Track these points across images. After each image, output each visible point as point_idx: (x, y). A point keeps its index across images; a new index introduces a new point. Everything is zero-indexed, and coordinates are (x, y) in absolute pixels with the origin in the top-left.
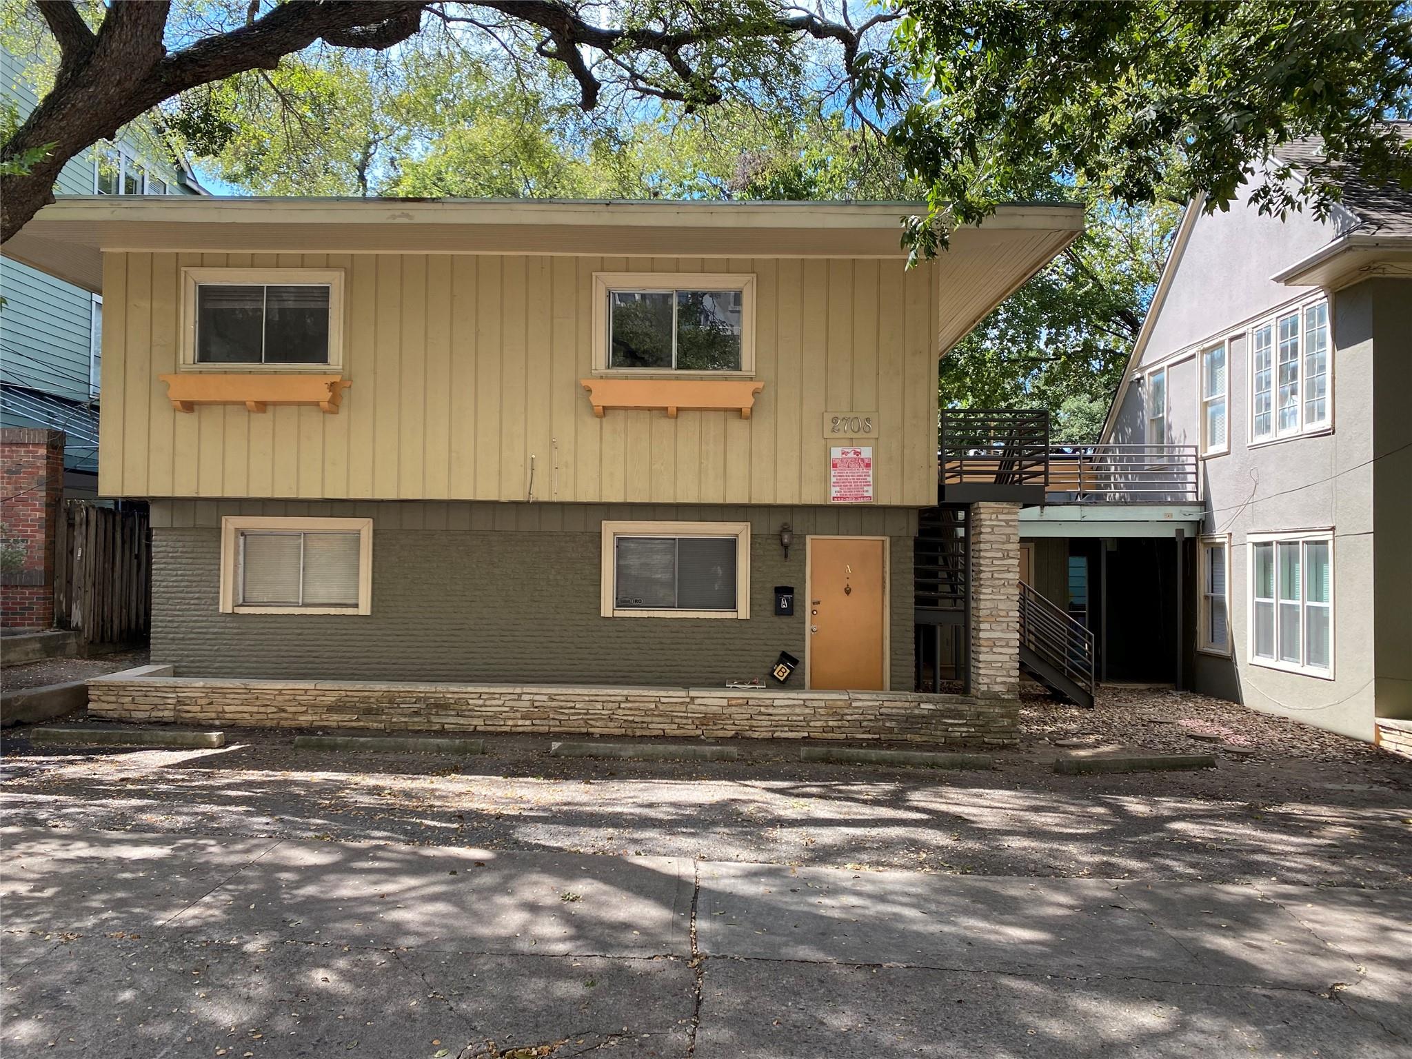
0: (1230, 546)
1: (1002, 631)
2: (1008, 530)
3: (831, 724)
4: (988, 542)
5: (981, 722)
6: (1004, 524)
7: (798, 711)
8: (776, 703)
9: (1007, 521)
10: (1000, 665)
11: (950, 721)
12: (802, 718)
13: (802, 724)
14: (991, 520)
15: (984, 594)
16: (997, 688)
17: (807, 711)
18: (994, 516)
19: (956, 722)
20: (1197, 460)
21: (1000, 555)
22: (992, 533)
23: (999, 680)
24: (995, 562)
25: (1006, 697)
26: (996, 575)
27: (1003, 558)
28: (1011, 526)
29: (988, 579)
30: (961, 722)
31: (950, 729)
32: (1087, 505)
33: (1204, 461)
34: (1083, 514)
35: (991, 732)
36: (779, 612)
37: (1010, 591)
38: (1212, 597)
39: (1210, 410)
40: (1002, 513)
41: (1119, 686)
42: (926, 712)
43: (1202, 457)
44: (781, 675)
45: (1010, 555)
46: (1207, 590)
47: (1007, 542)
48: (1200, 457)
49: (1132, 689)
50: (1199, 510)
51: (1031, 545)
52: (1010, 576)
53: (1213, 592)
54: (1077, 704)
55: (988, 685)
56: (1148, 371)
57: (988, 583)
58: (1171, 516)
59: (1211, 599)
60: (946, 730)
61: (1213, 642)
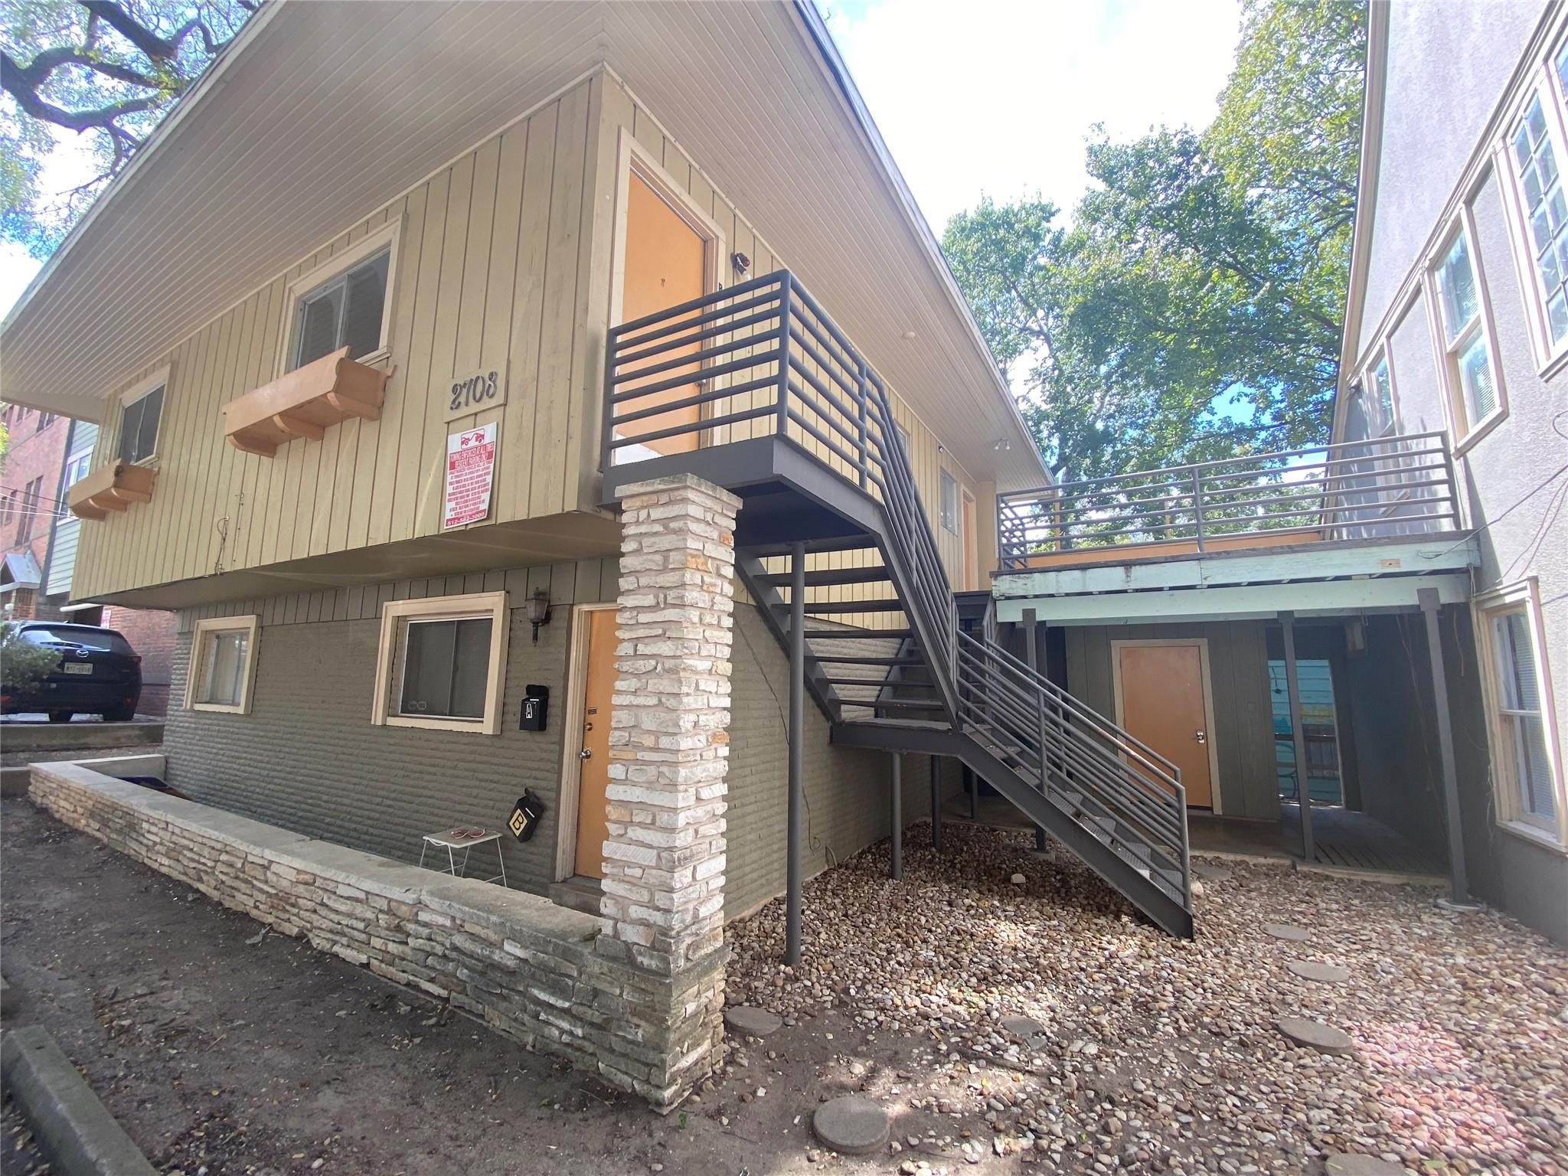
0: (1538, 606)
1: (650, 786)
2: (665, 542)
3: (390, 947)
4: (631, 573)
5: (597, 1018)
6: (658, 528)
7: (360, 910)
9: (665, 522)
10: (639, 872)
11: (543, 996)
14: (638, 523)
15: (619, 692)
16: (632, 935)
17: (369, 914)
18: (643, 514)
19: (553, 1001)
20: (1447, 457)
21: (649, 600)
22: (637, 552)
23: (635, 912)
24: (644, 618)
25: (646, 961)
26: (641, 648)
27: (656, 608)
28: (675, 532)
29: (627, 657)
30: (560, 1003)
31: (543, 1016)
32: (1211, 559)
33: (1462, 453)
34: (1205, 573)
35: (612, 1051)
36: (525, 725)
37: (666, 685)
38: (1522, 719)
39: (1463, 362)
40: (657, 505)
41: (1338, 873)
42: (511, 963)
43: (1457, 450)
44: (517, 826)
45: (670, 600)
46: (1504, 703)
47: (665, 569)
48: (1452, 450)
49: (1364, 883)
50: (1464, 547)
51: (1204, 642)
52: (665, 648)
53: (1521, 706)
54: (1155, 926)
55: (616, 921)
56: (1366, 366)
57: (626, 666)
58: (1398, 562)
59: (1517, 723)
60: (536, 1017)
61: (1533, 810)
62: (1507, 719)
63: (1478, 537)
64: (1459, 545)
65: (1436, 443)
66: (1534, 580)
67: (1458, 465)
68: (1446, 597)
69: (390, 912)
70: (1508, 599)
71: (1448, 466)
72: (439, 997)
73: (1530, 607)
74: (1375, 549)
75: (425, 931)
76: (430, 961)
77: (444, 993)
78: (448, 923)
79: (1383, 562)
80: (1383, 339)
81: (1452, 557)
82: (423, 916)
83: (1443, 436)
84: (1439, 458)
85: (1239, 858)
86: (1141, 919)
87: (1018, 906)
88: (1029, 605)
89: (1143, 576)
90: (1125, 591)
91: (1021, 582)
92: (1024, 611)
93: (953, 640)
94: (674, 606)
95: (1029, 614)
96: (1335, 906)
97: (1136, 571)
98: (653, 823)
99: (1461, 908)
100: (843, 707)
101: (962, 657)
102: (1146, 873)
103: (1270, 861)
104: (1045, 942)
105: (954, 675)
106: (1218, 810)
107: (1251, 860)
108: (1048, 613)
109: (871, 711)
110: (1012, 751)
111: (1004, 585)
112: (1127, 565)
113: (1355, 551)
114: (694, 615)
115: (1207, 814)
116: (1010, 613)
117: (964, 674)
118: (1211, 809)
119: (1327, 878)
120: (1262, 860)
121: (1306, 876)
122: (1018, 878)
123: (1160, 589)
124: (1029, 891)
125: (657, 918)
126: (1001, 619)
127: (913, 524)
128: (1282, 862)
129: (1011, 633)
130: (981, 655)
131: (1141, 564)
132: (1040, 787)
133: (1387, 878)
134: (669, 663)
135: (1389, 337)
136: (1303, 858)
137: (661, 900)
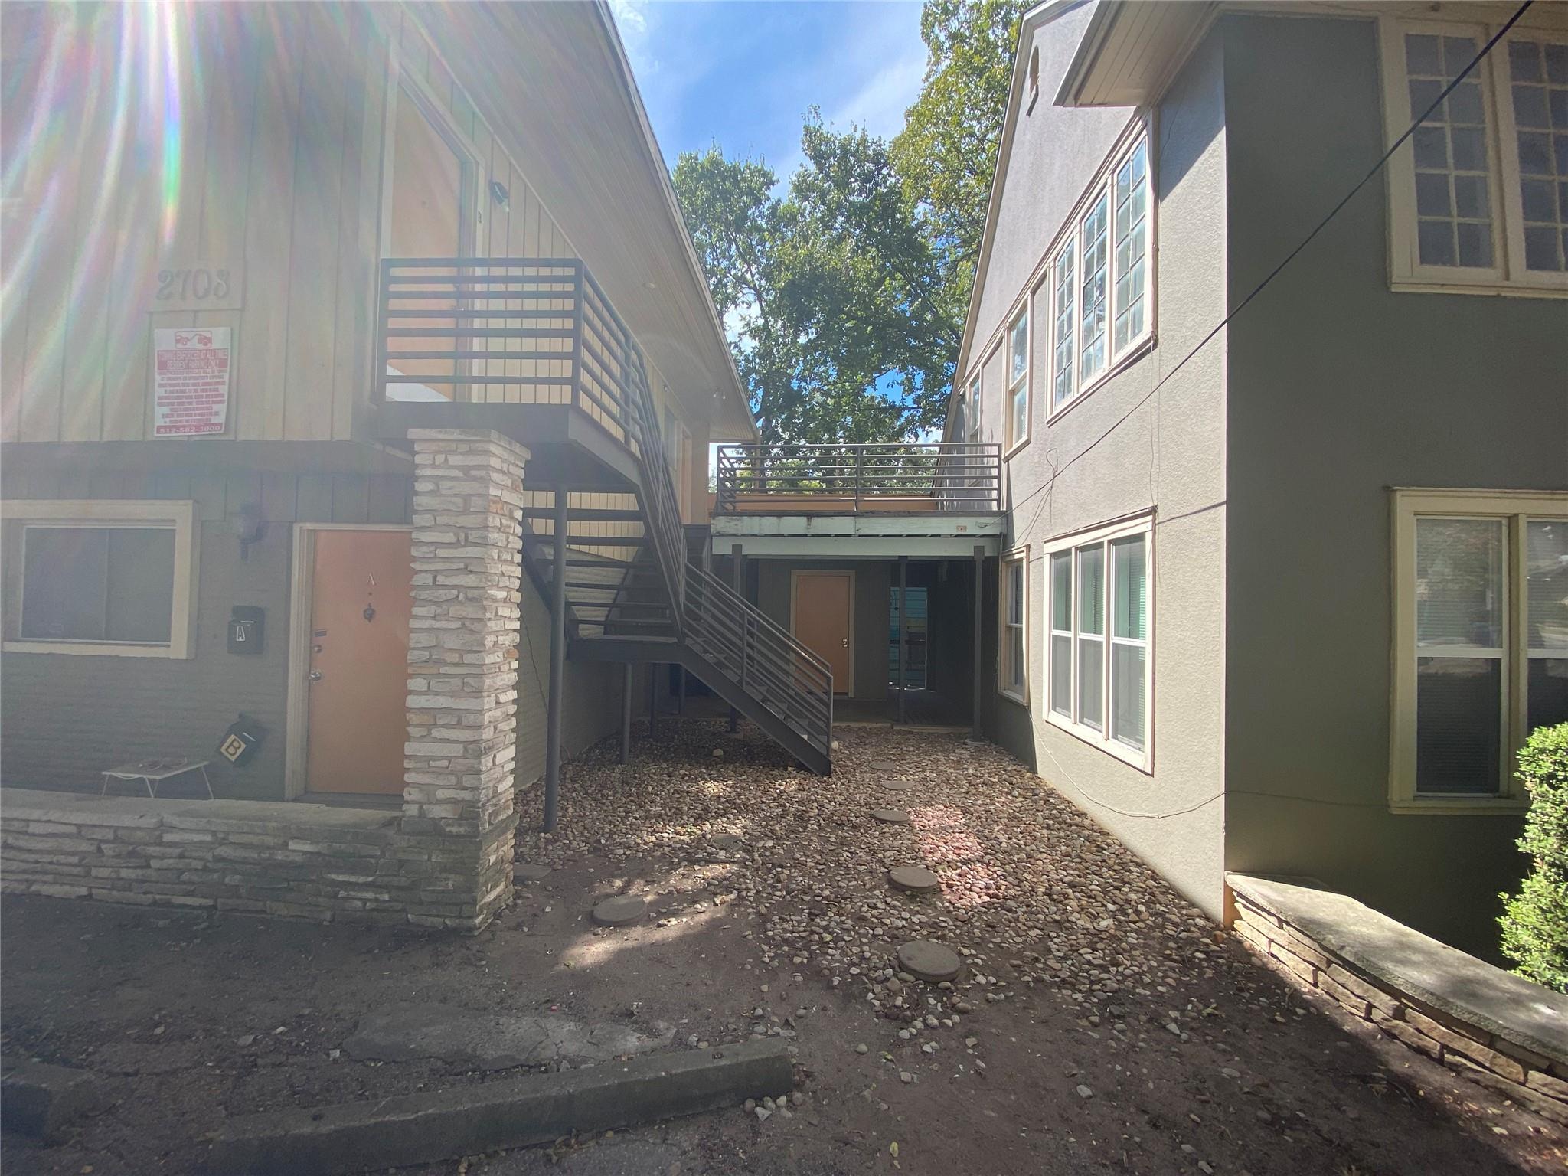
0: (1028, 563)
1: (453, 694)
2: (467, 488)
3: (124, 873)
4: (426, 511)
5: (404, 882)
6: (459, 474)
7: (68, 844)
8: (33, 828)
9: (466, 469)
10: (445, 763)
11: (341, 878)
12: (75, 860)
13: (75, 871)
14: (434, 466)
16: (439, 812)
17: (84, 847)
18: (440, 459)
19: (353, 879)
20: (1000, 461)
21: (450, 537)
23: (441, 794)
24: (442, 553)
25: (454, 830)
26: (441, 579)
27: (456, 545)
28: (475, 479)
29: (425, 587)
30: (362, 879)
31: (342, 894)
32: (862, 516)
33: (1007, 459)
34: (858, 526)
35: (421, 903)
36: (234, 648)
37: (469, 611)
38: (1016, 628)
39: (1016, 398)
40: (454, 452)
41: (916, 729)
42: (298, 858)
43: (1005, 457)
44: (232, 750)
45: (471, 539)
46: (1009, 619)
47: (465, 511)
48: (1003, 457)
49: (929, 733)
50: (1000, 521)
51: (852, 573)
52: (469, 580)
53: (1017, 622)
54: (808, 771)
55: (421, 804)
56: (969, 383)
57: (425, 595)
58: (965, 528)
59: (1014, 630)
60: (335, 896)
61: (1016, 683)
62: (1009, 628)
63: (1007, 516)
64: (997, 520)
65: (995, 451)
66: (1028, 546)
67: (1004, 466)
68: (987, 554)
69: (116, 840)
70: (1017, 557)
71: (999, 467)
72: (201, 907)
73: (1025, 562)
74: (954, 519)
75: (177, 851)
76: (185, 877)
77: (209, 902)
78: (208, 838)
79: (958, 527)
80: (979, 367)
81: (992, 527)
82: (168, 837)
83: (999, 446)
84: (995, 461)
85: (861, 725)
86: (800, 767)
87: (719, 771)
88: (738, 541)
89: (821, 525)
90: (806, 535)
91: (733, 523)
92: (733, 546)
93: (683, 570)
94: (476, 544)
95: (737, 548)
96: (911, 749)
97: (815, 521)
98: (459, 722)
99: (976, 744)
100: (581, 626)
101: (688, 584)
102: (805, 737)
103: (879, 725)
104: (739, 790)
105: (682, 599)
106: (851, 695)
107: (868, 726)
108: (751, 549)
109: (601, 629)
110: (721, 657)
111: (720, 524)
112: (810, 515)
113: (945, 519)
114: (495, 553)
115: (845, 697)
116: (722, 548)
117: (688, 597)
118: (847, 694)
119: (911, 733)
120: (874, 725)
121: (898, 733)
122: (718, 752)
123: (829, 536)
124: (726, 760)
125: (466, 795)
126: (715, 552)
127: (660, 475)
128: (885, 725)
129: (720, 562)
130: (700, 580)
131: (818, 516)
132: (740, 682)
133: (943, 730)
134: (476, 593)
135: (983, 366)
136: (898, 722)
137: (468, 781)
